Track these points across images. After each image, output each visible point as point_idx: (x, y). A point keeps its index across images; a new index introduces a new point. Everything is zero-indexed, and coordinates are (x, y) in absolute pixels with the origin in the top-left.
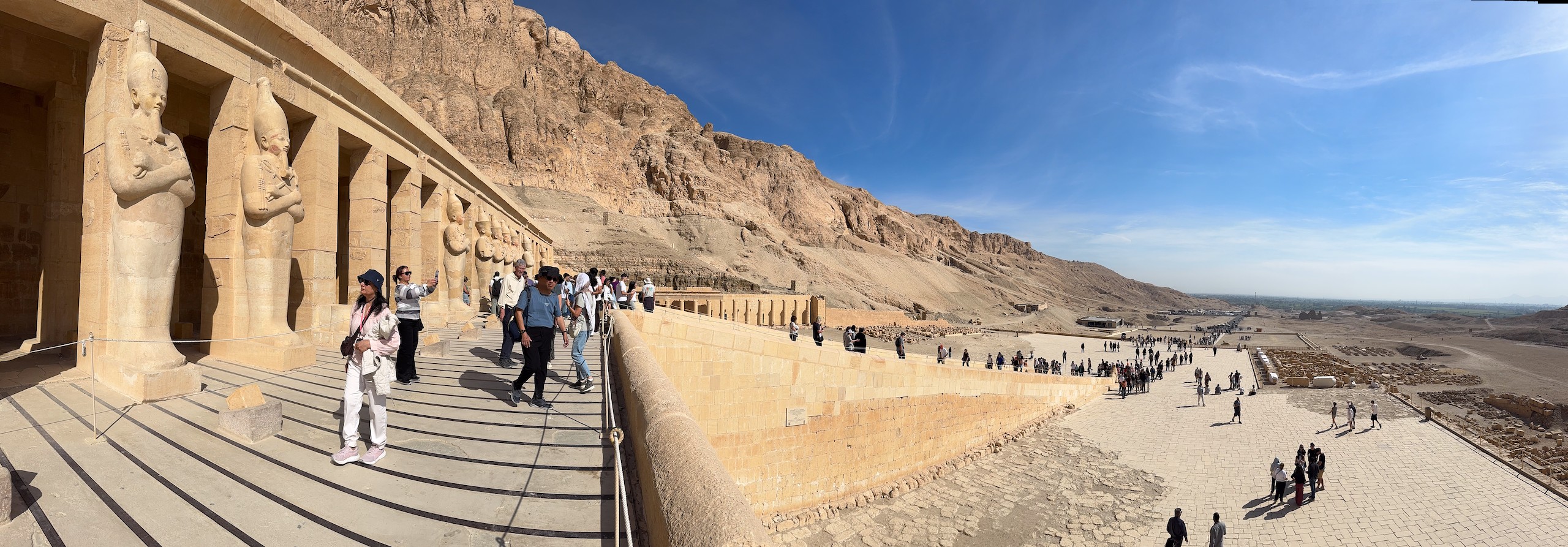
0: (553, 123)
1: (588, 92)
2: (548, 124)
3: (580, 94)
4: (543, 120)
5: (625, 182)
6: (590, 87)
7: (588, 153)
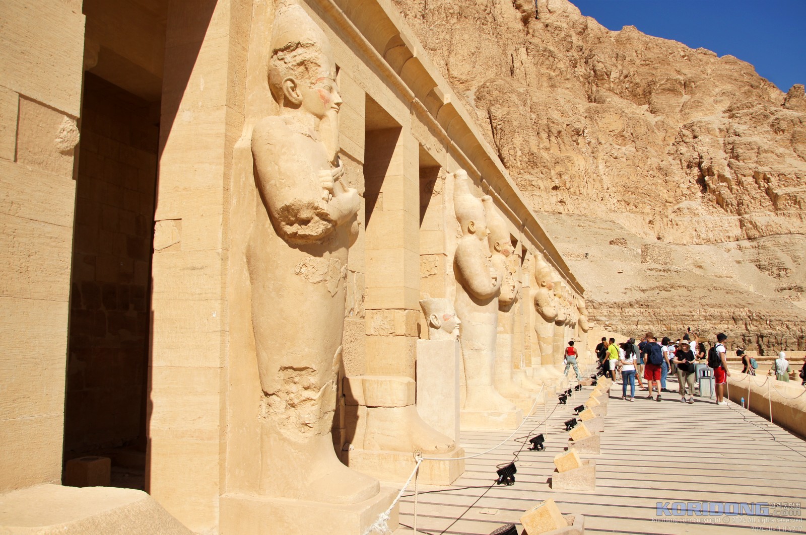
0: (558, 124)
1: (598, 73)
2: (551, 125)
3: (587, 77)
4: (544, 121)
5: (664, 194)
6: (599, 66)
7: (606, 157)
